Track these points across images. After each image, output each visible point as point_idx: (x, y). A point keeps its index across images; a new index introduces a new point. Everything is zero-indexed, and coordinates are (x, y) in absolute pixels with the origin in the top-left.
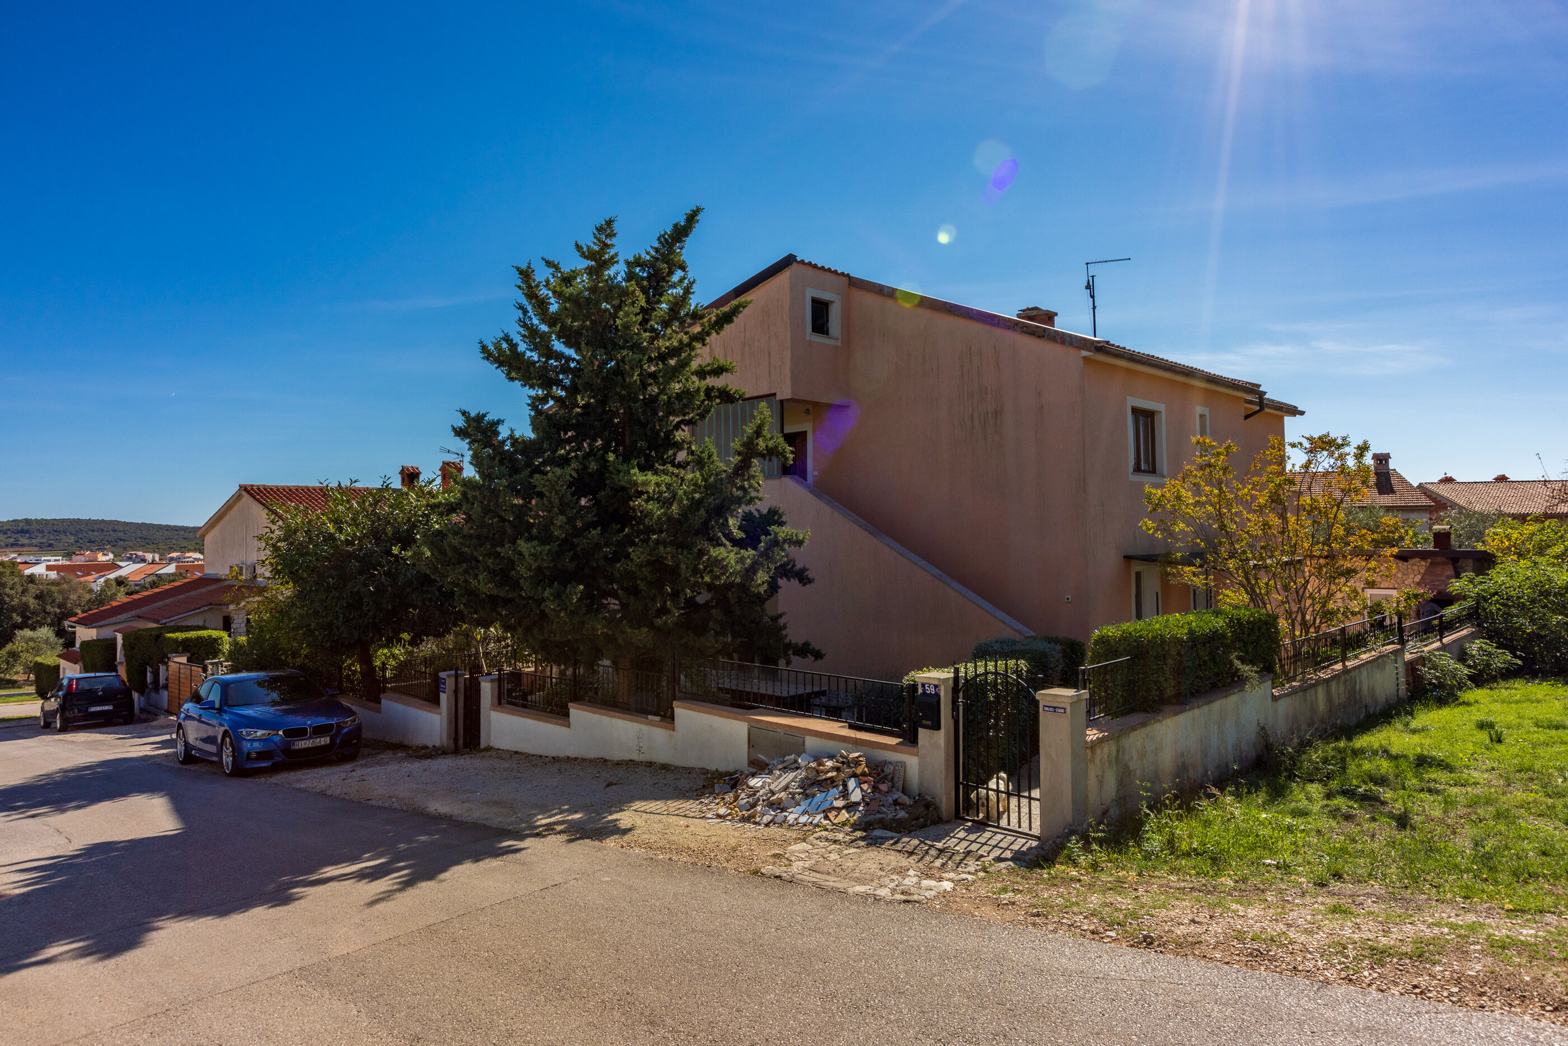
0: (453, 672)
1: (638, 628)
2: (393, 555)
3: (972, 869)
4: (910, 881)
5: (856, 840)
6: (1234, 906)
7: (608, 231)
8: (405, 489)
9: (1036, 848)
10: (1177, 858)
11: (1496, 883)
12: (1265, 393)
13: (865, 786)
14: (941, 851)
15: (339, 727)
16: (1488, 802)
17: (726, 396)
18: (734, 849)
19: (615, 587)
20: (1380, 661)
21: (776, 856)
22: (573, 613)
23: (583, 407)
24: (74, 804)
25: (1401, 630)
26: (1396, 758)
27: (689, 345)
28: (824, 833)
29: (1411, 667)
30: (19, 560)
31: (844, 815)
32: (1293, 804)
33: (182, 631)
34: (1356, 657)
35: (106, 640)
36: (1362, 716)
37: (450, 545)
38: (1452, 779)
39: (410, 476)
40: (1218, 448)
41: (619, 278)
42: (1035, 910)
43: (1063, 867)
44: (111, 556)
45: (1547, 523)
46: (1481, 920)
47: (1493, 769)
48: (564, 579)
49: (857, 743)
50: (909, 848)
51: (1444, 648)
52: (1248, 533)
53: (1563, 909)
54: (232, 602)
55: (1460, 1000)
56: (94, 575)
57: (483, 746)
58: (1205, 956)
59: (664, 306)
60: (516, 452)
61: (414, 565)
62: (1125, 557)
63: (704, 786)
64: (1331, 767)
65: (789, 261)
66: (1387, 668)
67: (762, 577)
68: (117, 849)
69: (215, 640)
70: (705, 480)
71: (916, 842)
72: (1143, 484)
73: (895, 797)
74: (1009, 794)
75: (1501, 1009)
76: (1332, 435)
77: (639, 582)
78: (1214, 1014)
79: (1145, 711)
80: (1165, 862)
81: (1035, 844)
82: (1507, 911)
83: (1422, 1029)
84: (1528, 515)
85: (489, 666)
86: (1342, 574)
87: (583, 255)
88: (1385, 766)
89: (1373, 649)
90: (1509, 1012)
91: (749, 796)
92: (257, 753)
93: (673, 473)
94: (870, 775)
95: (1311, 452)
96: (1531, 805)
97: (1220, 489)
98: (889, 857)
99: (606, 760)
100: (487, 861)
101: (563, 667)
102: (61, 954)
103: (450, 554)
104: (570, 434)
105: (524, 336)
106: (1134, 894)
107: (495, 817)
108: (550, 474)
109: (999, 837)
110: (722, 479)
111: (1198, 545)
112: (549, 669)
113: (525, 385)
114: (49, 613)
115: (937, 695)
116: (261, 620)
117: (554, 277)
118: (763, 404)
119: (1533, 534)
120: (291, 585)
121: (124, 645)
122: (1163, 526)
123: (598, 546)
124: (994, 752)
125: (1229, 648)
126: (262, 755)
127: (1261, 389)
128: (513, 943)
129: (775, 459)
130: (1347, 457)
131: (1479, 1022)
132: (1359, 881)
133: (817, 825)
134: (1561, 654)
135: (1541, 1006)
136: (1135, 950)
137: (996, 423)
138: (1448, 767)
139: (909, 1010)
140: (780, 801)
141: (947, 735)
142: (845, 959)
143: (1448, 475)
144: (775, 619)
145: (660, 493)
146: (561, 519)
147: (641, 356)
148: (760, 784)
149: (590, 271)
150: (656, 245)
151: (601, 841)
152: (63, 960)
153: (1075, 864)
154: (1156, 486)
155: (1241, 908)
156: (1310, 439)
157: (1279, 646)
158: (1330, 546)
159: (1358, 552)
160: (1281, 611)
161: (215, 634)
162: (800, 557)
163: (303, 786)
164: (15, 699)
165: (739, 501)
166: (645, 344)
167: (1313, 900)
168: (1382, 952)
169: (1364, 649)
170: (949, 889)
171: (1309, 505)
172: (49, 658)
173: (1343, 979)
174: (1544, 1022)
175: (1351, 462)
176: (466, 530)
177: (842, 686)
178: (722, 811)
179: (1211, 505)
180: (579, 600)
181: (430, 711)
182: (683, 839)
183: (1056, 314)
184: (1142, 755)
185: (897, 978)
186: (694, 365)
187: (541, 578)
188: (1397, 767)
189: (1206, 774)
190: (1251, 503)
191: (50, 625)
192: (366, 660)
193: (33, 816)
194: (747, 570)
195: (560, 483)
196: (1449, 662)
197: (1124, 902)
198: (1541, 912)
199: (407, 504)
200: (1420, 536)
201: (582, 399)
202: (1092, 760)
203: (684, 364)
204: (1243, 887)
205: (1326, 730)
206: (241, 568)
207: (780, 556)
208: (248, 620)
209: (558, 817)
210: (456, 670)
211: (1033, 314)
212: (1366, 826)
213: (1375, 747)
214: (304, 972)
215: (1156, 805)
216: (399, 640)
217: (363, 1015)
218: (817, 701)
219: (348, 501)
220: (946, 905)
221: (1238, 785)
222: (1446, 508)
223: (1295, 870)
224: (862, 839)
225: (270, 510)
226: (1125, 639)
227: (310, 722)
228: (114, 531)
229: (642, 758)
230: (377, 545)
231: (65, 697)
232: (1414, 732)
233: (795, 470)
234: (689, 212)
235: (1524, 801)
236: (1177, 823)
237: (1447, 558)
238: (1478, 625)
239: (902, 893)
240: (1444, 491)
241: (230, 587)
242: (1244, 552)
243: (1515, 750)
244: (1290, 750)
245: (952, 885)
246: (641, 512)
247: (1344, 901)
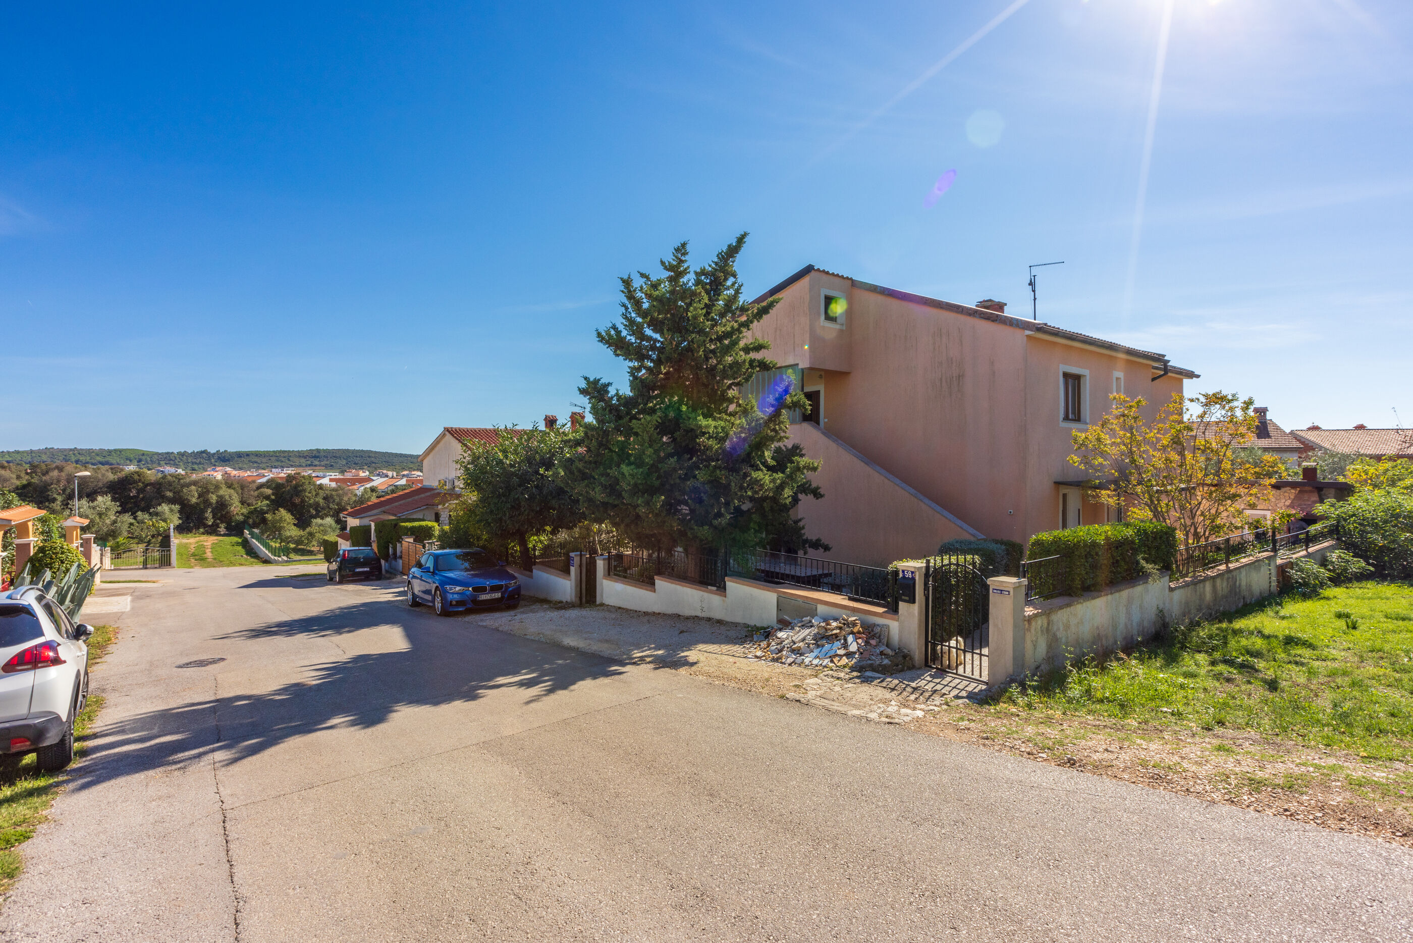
0: (579, 553)
1: (702, 526)
2: (540, 474)
3: (938, 703)
4: (892, 709)
5: (853, 678)
6: (1139, 741)
7: (683, 251)
8: (548, 430)
9: (985, 690)
10: (1094, 702)
11: (1352, 735)
12: (1169, 361)
13: (860, 641)
14: (915, 689)
15: (507, 587)
16: (1345, 674)
17: (764, 366)
18: (767, 680)
19: (686, 498)
20: (1256, 564)
21: (796, 686)
22: (657, 515)
23: (665, 374)
24: (347, 629)
25: (1274, 542)
26: (1268, 637)
27: (739, 330)
28: (831, 672)
29: (1282, 570)
30: (313, 475)
31: (845, 660)
32: (1185, 668)
33: (410, 522)
34: (1237, 560)
35: (365, 526)
36: (1240, 605)
37: (577, 468)
38: (1315, 655)
39: (551, 422)
40: (1130, 402)
41: (690, 284)
42: (985, 735)
43: (1006, 705)
44: (367, 473)
45: (1399, 462)
46: (1340, 763)
47: (1349, 649)
48: (652, 491)
49: (854, 610)
50: (892, 686)
51: (1309, 555)
52: (1153, 466)
53: (1409, 759)
54: (440, 504)
55: (1323, 823)
56: (358, 485)
57: (598, 603)
58: (1115, 776)
59: (721, 302)
60: (620, 405)
61: (553, 481)
62: (1055, 483)
63: (746, 636)
64: (1215, 642)
65: (809, 269)
66: (1262, 569)
67: (787, 492)
68: (373, 659)
69: (430, 528)
70: (748, 424)
71: (896, 681)
72: (1071, 429)
73: (882, 649)
74: (965, 651)
75: (1358, 832)
76: (1224, 393)
77: (702, 495)
78: (1123, 820)
79: (1070, 595)
80: (1084, 705)
81: (984, 687)
82: (1362, 757)
83: (1292, 842)
84: (1382, 455)
85: (602, 550)
86: (1229, 498)
87: (666, 268)
88: (1259, 643)
89: (1251, 555)
90: (1365, 835)
91: (778, 644)
92: (457, 602)
93: (726, 420)
94: (863, 633)
95: (1206, 405)
96: (1381, 678)
97: (1132, 433)
98: (877, 691)
99: (679, 616)
100: (601, 679)
101: (651, 551)
102: (340, 723)
103: (576, 474)
104: (656, 392)
105: (626, 325)
106: (1060, 728)
107: (606, 650)
108: (643, 420)
109: (957, 681)
110: (760, 424)
111: (1113, 474)
112: (641, 552)
113: (626, 359)
114: (331, 509)
115: (913, 579)
116: (458, 515)
117: (646, 284)
118: (790, 371)
119: (1387, 470)
120: (476, 493)
121: (375, 530)
122: (1085, 460)
123: (675, 470)
124: (954, 620)
125: (1136, 551)
126: (460, 603)
127: (1166, 358)
128: (618, 735)
129: (797, 409)
130: (1236, 409)
131: (1340, 841)
132: (1238, 728)
133: (825, 667)
134: (1408, 563)
135: (1392, 832)
136: (1061, 768)
137: (959, 384)
138: (1312, 647)
139: (892, 799)
140: (799, 649)
141: (920, 607)
142: (846, 760)
143: (1316, 424)
144: (796, 522)
145: (718, 433)
146: (650, 451)
147: (705, 338)
148: (785, 636)
149: (670, 279)
150: (716, 260)
151: (676, 670)
152: (341, 728)
153: (1015, 703)
154: (1081, 431)
155: (1144, 743)
156: (1206, 396)
157: (1176, 551)
158: (1219, 476)
159: (1242, 481)
160: (1177, 525)
161: (430, 524)
162: (815, 479)
163: (484, 624)
164: (312, 562)
165: (772, 439)
166: (708, 330)
167: (1201, 740)
168: (1258, 783)
169: (1244, 555)
170: (920, 716)
171: (1203, 445)
172: (332, 537)
173: (1227, 800)
174: (1394, 845)
175: (1239, 413)
176: (587, 458)
177: (844, 571)
178: (759, 653)
179: (1124, 445)
180: (662, 506)
181: (564, 578)
182: (732, 671)
183: (1006, 304)
184: (1067, 627)
185: (883, 777)
186: (742, 344)
187: (636, 490)
188: (1269, 644)
189: (1116, 642)
190: (1156, 443)
191: (332, 516)
192: (523, 543)
193: (323, 636)
194: (777, 488)
195: (650, 426)
196: (1314, 567)
197: (1053, 733)
198: (1391, 760)
199: (549, 441)
200: (1291, 471)
201: (665, 369)
202: (1029, 630)
203: (734, 343)
204: (1145, 727)
205: (1211, 615)
206: (446, 482)
207: (801, 478)
208: (450, 515)
209: (648, 653)
210: (581, 552)
211: (988, 304)
212: (1243, 687)
213: (1251, 629)
214: (485, 745)
215: (1079, 664)
216: (544, 531)
217: (523, 775)
218: (825, 580)
219: (511, 438)
220: (919, 727)
221: (1141, 652)
222: (1314, 449)
223: (1187, 717)
224: (857, 677)
225: (463, 444)
226: (1056, 542)
227: (488, 583)
228: (369, 457)
229: (704, 615)
230: (530, 467)
231: (341, 562)
232: (1283, 618)
233: (812, 418)
234: (738, 236)
235: (1375, 674)
236: (1094, 678)
237: (1313, 487)
238: (1338, 539)
239: (887, 717)
240: (1312, 437)
241: (439, 494)
242: (1150, 480)
243: (1368, 635)
244: (1182, 628)
245: (923, 713)
246: (704, 446)
247: (1227, 743)
